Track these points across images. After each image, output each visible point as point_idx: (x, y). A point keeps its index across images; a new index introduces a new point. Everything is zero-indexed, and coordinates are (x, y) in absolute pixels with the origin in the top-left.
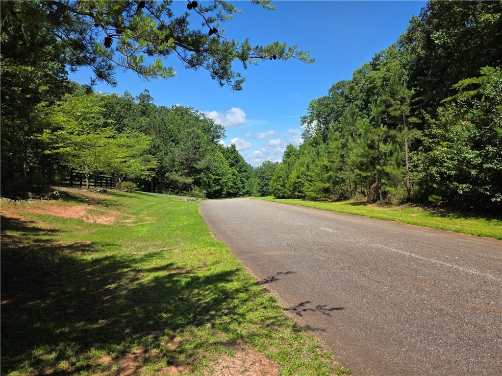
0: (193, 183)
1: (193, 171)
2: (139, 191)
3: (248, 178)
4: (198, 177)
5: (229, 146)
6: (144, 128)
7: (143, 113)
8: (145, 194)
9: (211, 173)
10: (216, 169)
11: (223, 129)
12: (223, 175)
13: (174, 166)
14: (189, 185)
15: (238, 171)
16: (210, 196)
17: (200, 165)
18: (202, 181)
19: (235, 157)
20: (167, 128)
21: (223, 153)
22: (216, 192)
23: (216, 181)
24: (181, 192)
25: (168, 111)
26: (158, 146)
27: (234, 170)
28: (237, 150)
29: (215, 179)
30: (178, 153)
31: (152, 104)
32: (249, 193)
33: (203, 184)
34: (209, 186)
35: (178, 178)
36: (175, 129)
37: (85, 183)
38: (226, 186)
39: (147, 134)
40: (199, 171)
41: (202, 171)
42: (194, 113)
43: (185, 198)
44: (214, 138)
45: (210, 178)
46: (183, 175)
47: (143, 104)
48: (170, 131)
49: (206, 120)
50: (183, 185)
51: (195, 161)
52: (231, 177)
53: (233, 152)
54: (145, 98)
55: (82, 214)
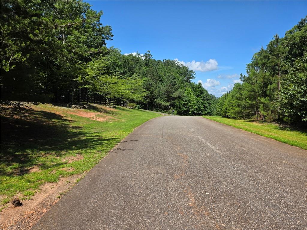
0: (170, 105)
1: (170, 99)
2: (141, 109)
3: (210, 104)
4: (173, 102)
5: (197, 83)
6: (145, 74)
7: (147, 65)
8: (140, 110)
9: (182, 100)
10: (185, 98)
11: (194, 73)
12: (190, 102)
13: (159, 96)
14: (168, 106)
15: (202, 100)
16: (180, 114)
17: (175, 95)
18: (176, 105)
19: (201, 91)
20: (158, 73)
21: (193, 88)
22: (185, 111)
23: (185, 105)
24: (163, 111)
25: (161, 62)
26: (151, 84)
27: (199, 98)
28: (202, 86)
29: (184, 104)
30: (163, 88)
31: (152, 59)
32: (210, 114)
33: (176, 106)
34: (180, 108)
35: (161, 102)
36: (163, 74)
37: (107, 103)
38: (192, 109)
39: (147, 77)
40: (174, 99)
41: (176, 99)
42: (177, 63)
43: (163, 114)
44: (188, 79)
45: (181, 103)
46: (164, 100)
47: (146, 59)
48: (159, 75)
49: (183, 68)
50: (164, 106)
51: (172, 93)
52: (195, 103)
53: (200, 87)
54: (148, 56)
55: (92, 116)
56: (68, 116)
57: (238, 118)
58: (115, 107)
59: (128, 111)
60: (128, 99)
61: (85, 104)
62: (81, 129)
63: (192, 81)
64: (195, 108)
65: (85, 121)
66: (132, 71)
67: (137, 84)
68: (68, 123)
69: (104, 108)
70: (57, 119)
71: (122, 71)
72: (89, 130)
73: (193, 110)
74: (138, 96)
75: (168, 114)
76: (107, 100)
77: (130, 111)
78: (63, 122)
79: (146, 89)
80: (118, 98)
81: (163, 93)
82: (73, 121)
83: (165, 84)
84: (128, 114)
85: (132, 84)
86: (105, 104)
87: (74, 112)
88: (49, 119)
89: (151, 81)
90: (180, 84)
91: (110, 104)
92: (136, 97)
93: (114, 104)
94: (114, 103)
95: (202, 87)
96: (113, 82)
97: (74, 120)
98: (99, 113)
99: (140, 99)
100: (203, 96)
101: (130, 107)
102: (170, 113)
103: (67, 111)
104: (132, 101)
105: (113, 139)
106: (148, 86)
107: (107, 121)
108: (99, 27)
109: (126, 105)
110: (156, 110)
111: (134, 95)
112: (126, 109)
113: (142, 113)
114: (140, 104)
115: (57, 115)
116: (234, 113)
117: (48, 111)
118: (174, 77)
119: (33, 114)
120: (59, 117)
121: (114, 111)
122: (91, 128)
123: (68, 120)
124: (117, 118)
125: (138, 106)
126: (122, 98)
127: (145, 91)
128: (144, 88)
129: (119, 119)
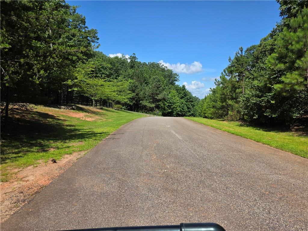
0: (155, 107)
1: (155, 101)
2: (126, 110)
3: (193, 106)
4: (158, 104)
5: (181, 86)
6: (130, 76)
7: (132, 67)
8: (126, 112)
9: (167, 102)
10: (169, 100)
11: (178, 76)
12: (174, 103)
13: (145, 97)
14: (153, 108)
15: (186, 102)
16: (164, 115)
17: (160, 97)
18: (160, 106)
19: (185, 93)
20: (143, 76)
21: (177, 90)
23: (169, 107)
24: (149, 112)
25: (147, 65)
26: (137, 86)
27: (182, 100)
28: (186, 88)
29: (169, 105)
30: (148, 90)
31: (137, 61)
32: (193, 115)
33: (161, 108)
34: (164, 109)
35: (146, 104)
36: (148, 76)
37: (93, 104)
38: (176, 110)
39: (132, 79)
40: (159, 101)
41: (161, 101)
42: (161, 66)
43: (149, 115)
44: (172, 81)
45: (166, 105)
46: (150, 102)
47: (132, 61)
48: (144, 77)
49: (168, 70)
50: (149, 108)
51: (157, 95)
52: (179, 105)
53: (183, 90)
54: (133, 58)
55: (81, 116)
56: (60, 116)
57: (215, 118)
58: (102, 109)
59: (114, 112)
60: (114, 101)
61: (73, 105)
62: (75, 127)
63: (177, 83)
64: (179, 109)
65: (76, 121)
66: (118, 74)
67: (123, 86)
68: (62, 122)
69: (91, 109)
70: (51, 118)
71: (107, 73)
72: (82, 127)
73: (178, 111)
74: (124, 97)
75: (153, 115)
76: (94, 102)
77: (116, 112)
78: (57, 122)
79: (131, 91)
80: (104, 100)
81: (148, 95)
82: (65, 120)
83: (151, 87)
84: (114, 114)
85: (118, 86)
86: (92, 105)
87: (65, 113)
88: (44, 118)
89: (137, 83)
90: (164, 87)
91: (96, 105)
92: (122, 99)
93: (100, 106)
94: (100, 104)
95: (186, 90)
96: (100, 84)
97: (67, 120)
98: (87, 114)
99: (126, 100)
100: (187, 98)
101: (116, 108)
102: (155, 114)
103: (58, 112)
104: (118, 103)
105: (104, 133)
106: (134, 88)
107: (95, 121)
108: (85, 30)
109: (112, 107)
110: (142, 111)
111: (120, 96)
112: (112, 110)
113: (128, 114)
114: (126, 105)
115: (50, 115)
116: (211, 114)
117: (42, 112)
118: (159, 79)
119: (29, 114)
120: (52, 117)
121: (101, 112)
122: (83, 126)
123: (61, 120)
124: (104, 118)
125: (123, 107)
126: (109, 99)
127: (130, 93)
128: (130, 90)
129: (106, 119)
